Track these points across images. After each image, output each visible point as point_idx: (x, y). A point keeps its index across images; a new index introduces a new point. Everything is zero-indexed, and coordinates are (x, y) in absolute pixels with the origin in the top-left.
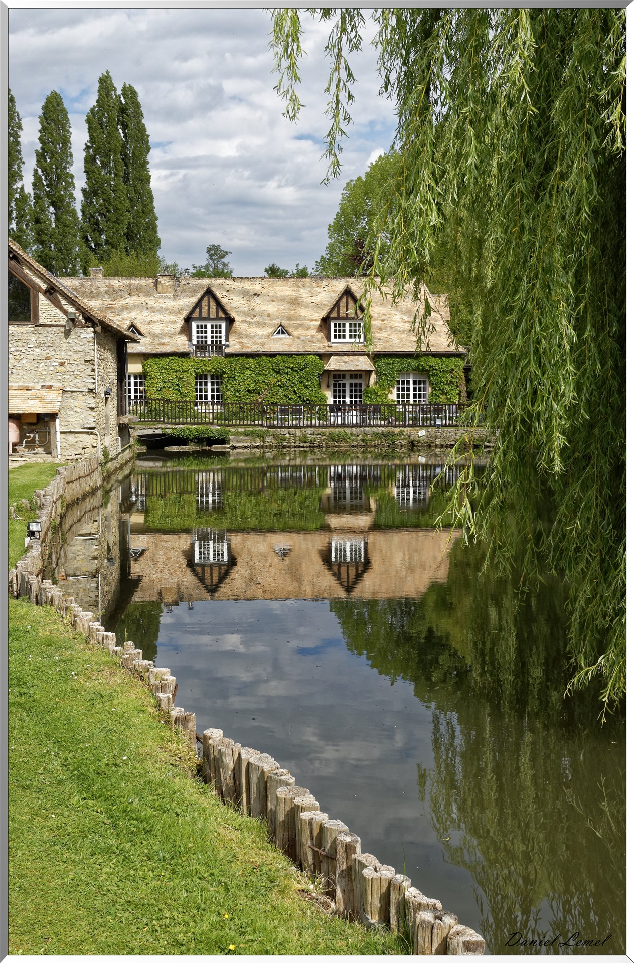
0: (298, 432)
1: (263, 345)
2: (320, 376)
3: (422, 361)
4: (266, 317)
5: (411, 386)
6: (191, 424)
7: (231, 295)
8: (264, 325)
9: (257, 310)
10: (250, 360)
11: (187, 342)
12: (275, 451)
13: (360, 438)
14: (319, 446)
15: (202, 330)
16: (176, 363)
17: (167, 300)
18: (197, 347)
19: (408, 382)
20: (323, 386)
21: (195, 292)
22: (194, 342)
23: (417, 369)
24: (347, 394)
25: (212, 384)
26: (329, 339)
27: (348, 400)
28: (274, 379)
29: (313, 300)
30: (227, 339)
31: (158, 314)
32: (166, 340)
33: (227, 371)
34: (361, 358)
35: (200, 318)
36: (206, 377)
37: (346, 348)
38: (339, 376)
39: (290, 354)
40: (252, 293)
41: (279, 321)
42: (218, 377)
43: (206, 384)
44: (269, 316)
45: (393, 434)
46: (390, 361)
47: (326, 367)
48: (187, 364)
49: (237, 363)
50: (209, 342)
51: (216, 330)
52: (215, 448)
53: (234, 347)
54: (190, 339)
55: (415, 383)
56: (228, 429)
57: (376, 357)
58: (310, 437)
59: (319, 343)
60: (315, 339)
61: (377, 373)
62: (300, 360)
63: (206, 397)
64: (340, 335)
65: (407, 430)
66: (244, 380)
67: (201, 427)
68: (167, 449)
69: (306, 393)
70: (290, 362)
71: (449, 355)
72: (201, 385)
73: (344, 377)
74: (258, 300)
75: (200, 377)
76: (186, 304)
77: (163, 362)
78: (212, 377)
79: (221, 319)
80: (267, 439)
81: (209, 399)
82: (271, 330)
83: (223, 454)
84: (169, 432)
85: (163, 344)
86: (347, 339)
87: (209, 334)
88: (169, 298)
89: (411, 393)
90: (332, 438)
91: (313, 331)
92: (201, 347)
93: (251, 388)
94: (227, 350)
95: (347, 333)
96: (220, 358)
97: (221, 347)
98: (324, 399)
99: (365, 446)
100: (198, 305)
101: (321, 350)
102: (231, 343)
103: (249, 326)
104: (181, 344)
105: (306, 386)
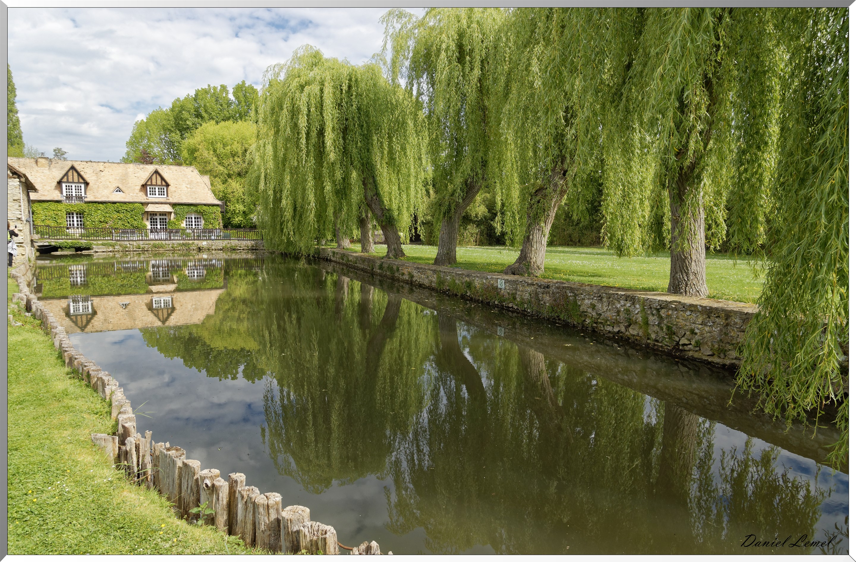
0: (135, 243)
1: (108, 197)
2: (143, 214)
3: (199, 208)
4: (108, 183)
5: (193, 220)
6: (67, 239)
7: (85, 170)
8: (108, 187)
9: (103, 179)
10: (101, 205)
11: (60, 195)
12: (121, 254)
13: (171, 246)
14: (147, 251)
15: (69, 188)
16: (53, 206)
17: (45, 171)
18: (67, 197)
19: (192, 218)
20: (145, 219)
21: (62, 168)
22: (65, 194)
23: (196, 211)
24: (158, 223)
25: (77, 218)
26: (147, 195)
27: (159, 227)
28: (115, 215)
29: (136, 175)
30: (85, 193)
31: (39, 179)
32: (46, 193)
33: (86, 210)
34: (166, 206)
35: (68, 182)
36: (73, 214)
37: (157, 200)
38: (153, 215)
39: (125, 203)
40: (99, 170)
41: (117, 185)
42: (81, 214)
43: (73, 217)
44: (110, 182)
45: (189, 244)
46: (182, 207)
47: (146, 210)
48: (60, 206)
49: (92, 207)
50: (74, 195)
51: (78, 189)
52: (84, 252)
53: (90, 197)
54: (62, 193)
55: (195, 218)
56: (92, 242)
57: (174, 205)
58: (142, 246)
59: (141, 197)
60: (138, 195)
61: (174, 213)
62: (131, 206)
63: (73, 225)
64: (153, 193)
65: (196, 242)
66: (97, 216)
67: (74, 241)
68: (53, 253)
69: (135, 223)
70: (125, 207)
71: (213, 205)
72: (70, 217)
73: (156, 215)
74: (102, 174)
75: (69, 214)
76: (58, 175)
77: (45, 205)
78: (77, 214)
79: (81, 183)
80: (116, 247)
81: (76, 225)
82: (112, 189)
83: (89, 255)
84: (53, 244)
85: (44, 195)
86: (157, 196)
87: (74, 191)
88: (46, 171)
89: (194, 223)
90: (155, 246)
91: (137, 191)
92: (68, 197)
93: (103, 219)
94: (86, 200)
95: (157, 193)
96: (82, 204)
97: (82, 198)
98: (145, 226)
99: (174, 250)
100: (66, 174)
101: (143, 201)
102: (88, 196)
103: (98, 187)
104: (56, 195)
105: (135, 220)
